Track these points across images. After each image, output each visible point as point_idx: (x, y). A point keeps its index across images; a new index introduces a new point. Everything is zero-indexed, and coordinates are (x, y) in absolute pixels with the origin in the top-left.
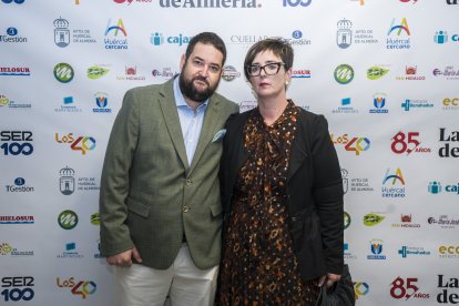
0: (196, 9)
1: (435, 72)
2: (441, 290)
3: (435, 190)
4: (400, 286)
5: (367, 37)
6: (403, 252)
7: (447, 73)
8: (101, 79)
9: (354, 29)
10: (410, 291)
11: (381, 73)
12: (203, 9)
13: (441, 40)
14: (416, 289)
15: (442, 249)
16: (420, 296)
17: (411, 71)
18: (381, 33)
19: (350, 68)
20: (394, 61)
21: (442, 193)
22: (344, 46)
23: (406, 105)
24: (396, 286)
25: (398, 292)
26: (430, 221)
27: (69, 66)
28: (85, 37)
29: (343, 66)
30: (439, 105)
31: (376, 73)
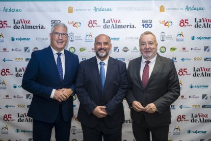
0: (115, 29)
1: (192, 49)
2: (192, 118)
3: (191, 87)
4: (180, 118)
5: (170, 38)
6: (181, 107)
7: (195, 49)
8: (84, 52)
9: (166, 35)
10: (183, 119)
11: (175, 49)
12: (117, 29)
13: (193, 39)
14: (184, 118)
15: (193, 106)
16: (186, 120)
17: (184, 49)
18: (174, 37)
19: (164, 47)
20: (179, 45)
21: (194, 88)
22: (163, 40)
23: (183, 60)
24: (178, 118)
25: (179, 119)
26: (190, 97)
27: (74, 48)
28: (79, 38)
29: (163, 47)
30: (193, 59)
31: (173, 49)
